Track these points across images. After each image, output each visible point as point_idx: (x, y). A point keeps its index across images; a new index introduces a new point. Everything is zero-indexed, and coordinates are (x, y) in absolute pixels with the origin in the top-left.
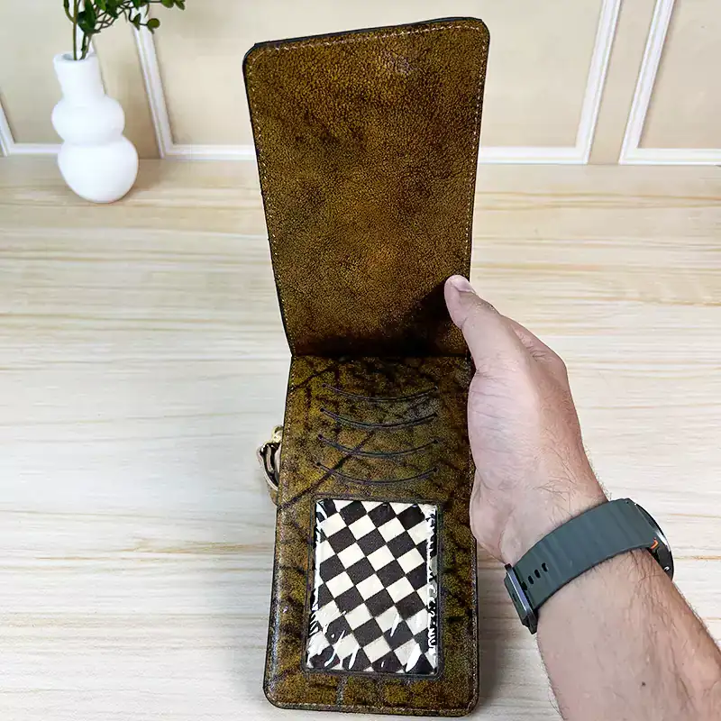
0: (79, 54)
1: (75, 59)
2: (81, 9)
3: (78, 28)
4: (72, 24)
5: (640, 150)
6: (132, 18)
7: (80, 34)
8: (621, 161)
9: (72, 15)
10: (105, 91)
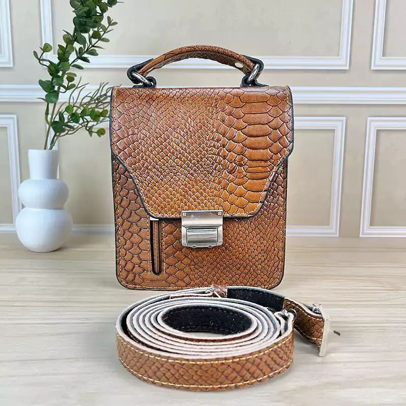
0: (49, 146)
1: (45, 149)
2: (57, 119)
3: (51, 129)
4: (48, 126)
6: (88, 128)
7: (52, 132)
9: (49, 121)
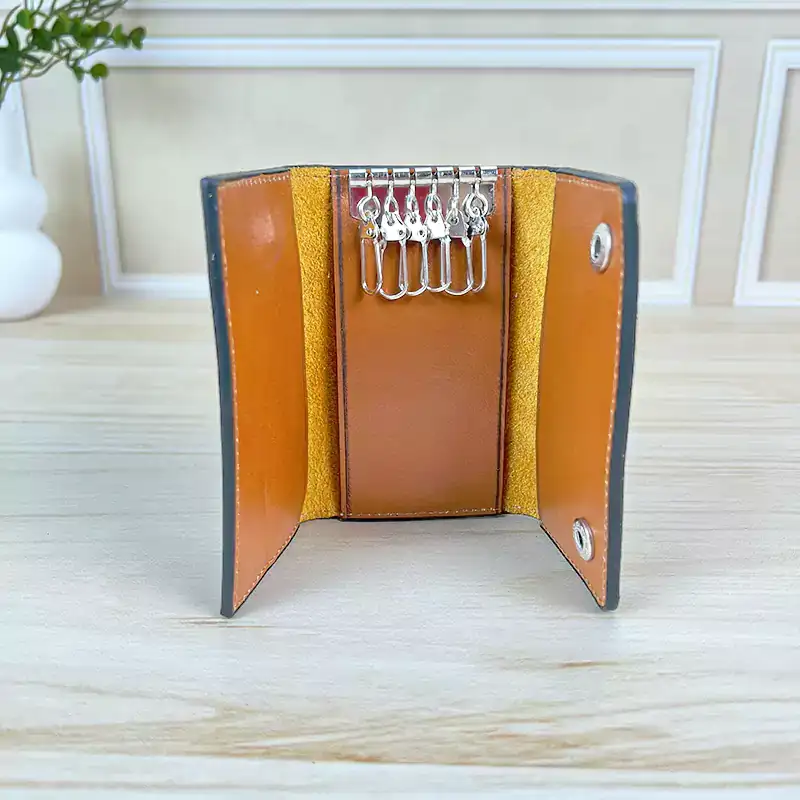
2: (4, 43)
5: (760, 284)
6: (71, 63)
8: (738, 301)
10: (34, 173)
